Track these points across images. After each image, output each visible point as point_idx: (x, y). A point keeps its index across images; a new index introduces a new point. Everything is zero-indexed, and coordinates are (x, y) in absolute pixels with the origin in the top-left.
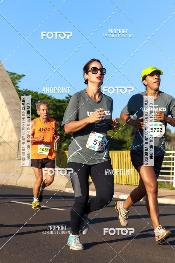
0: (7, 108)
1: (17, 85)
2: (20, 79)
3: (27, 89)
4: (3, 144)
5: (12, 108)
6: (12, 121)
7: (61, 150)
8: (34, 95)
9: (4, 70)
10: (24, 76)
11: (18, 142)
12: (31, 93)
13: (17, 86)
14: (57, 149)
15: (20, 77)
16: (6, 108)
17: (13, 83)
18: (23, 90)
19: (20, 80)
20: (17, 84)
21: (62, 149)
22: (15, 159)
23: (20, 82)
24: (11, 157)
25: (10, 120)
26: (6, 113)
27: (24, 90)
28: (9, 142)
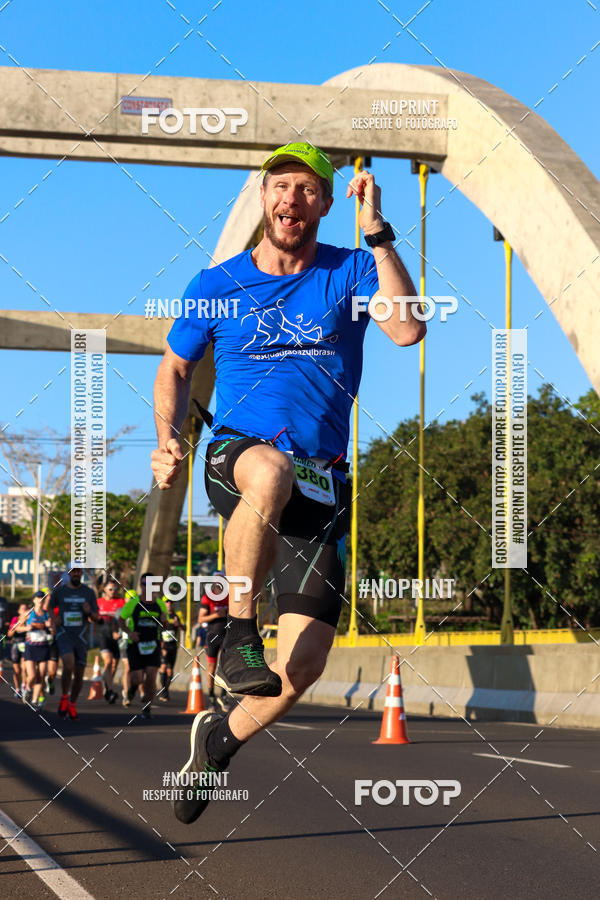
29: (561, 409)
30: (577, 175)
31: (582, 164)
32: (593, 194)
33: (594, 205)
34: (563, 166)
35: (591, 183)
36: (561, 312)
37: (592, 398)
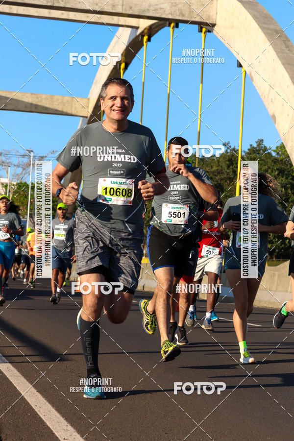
29: (267, 152)
32: (287, 46)
33: (288, 52)
34: (273, 32)
35: (286, 41)
36: (269, 104)
37: (282, 147)
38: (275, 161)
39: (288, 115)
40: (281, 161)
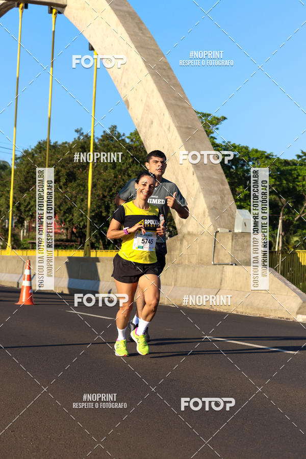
0: (195, 174)
1: (212, 135)
2: (217, 124)
3: (229, 142)
4: (189, 238)
5: (204, 174)
6: (204, 197)
7: (288, 249)
8: (242, 152)
9: (191, 108)
10: (225, 118)
11: (214, 234)
12: (237, 148)
13: (212, 137)
14: (282, 247)
15: (218, 121)
16: (193, 174)
17: (206, 131)
18: (223, 144)
19: (217, 126)
20: (212, 133)
21: (290, 247)
22: (208, 264)
23: (217, 129)
24: (201, 260)
25: (202, 195)
26: (194, 184)
27: (225, 144)
28: (199, 233)
29: (120, 139)
30: (133, 19)
31: (135, 13)
32: (140, 29)
33: (141, 35)
34: (126, 14)
35: (139, 24)
36: (121, 88)
37: (136, 134)
38: (130, 148)
39: (142, 100)
40: (135, 147)
